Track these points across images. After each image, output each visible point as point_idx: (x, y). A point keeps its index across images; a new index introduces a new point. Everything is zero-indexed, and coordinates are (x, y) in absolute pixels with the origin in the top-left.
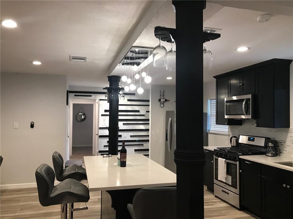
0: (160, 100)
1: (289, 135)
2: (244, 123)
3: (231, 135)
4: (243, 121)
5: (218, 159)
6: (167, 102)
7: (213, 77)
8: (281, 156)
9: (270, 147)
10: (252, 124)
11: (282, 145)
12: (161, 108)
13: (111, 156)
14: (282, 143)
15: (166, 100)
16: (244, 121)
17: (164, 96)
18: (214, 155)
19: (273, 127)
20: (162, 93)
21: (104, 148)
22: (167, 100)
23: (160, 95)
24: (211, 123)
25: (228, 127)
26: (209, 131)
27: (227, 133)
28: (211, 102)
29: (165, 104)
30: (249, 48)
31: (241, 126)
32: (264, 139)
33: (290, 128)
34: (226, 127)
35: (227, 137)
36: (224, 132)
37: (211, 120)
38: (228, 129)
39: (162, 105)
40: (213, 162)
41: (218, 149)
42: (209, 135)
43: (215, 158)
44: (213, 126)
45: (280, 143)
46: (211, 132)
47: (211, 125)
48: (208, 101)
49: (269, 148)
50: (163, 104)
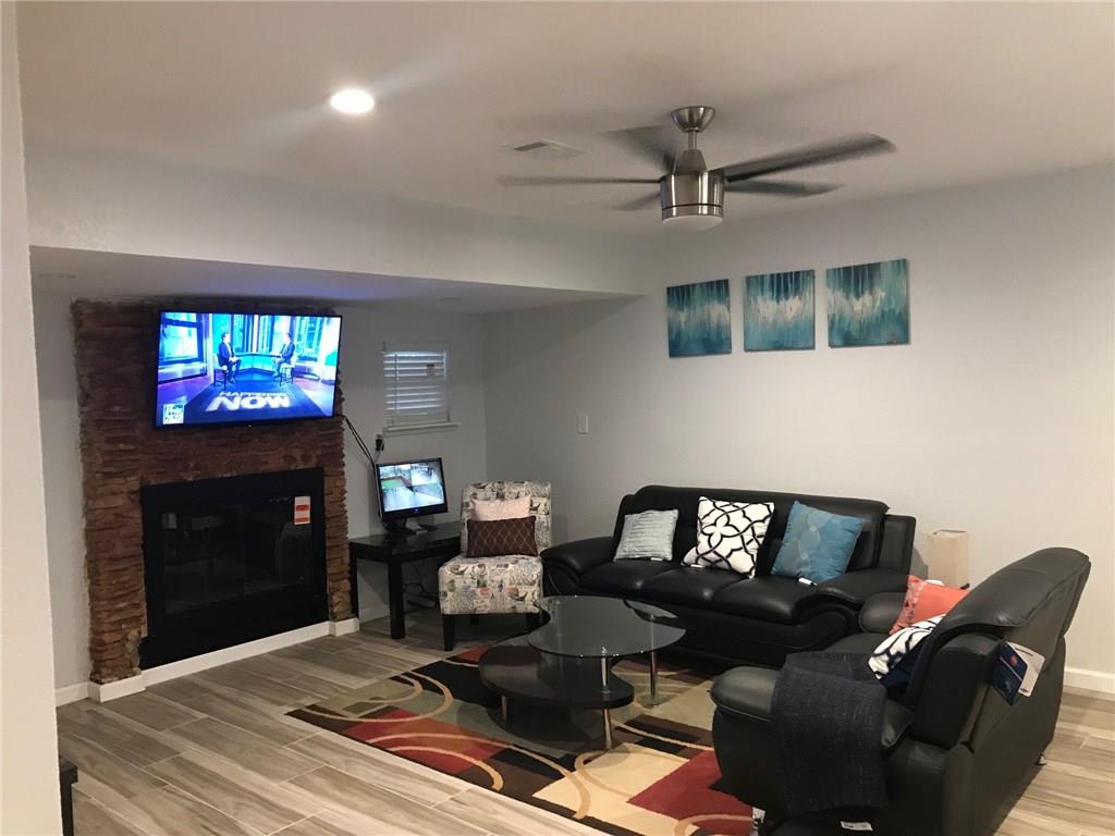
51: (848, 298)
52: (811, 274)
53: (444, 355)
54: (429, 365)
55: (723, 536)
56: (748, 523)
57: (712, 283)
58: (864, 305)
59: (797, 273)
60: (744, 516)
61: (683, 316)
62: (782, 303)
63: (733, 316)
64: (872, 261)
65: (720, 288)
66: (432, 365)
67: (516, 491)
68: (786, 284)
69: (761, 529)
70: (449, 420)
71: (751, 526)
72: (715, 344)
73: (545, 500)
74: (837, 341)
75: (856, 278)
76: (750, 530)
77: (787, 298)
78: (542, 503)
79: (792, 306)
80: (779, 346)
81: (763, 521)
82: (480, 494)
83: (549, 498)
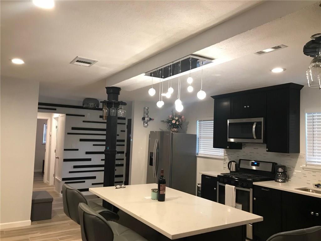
0: (144, 119)
1: (299, 160)
2: (244, 147)
3: (228, 159)
4: (243, 145)
5: (225, 187)
6: (151, 121)
7: (211, 97)
8: (289, 182)
9: (280, 172)
10: (254, 148)
11: (291, 170)
12: (145, 128)
13: (124, 187)
14: (290, 168)
15: (150, 119)
16: (245, 145)
17: (148, 115)
18: (218, 182)
19: (288, 152)
20: (146, 110)
22: (152, 119)
23: (144, 113)
24: (200, 146)
25: (223, 151)
26: (197, 154)
27: (223, 158)
28: (201, 123)
29: (149, 123)
30: (285, 70)
31: (241, 150)
32: (272, 164)
33: (300, 153)
34: (220, 150)
35: (222, 162)
36: (218, 156)
37: (200, 142)
38: (223, 153)
39: (146, 125)
40: (216, 189)
41: (222, 175)
42: (198, 159)
43: (219, 185)
44: (202, 149)
45: (289, 168)
46: (199, 155)
47: (200, 148)
48: (197, 122)
49: (279, 174)
50: (147, 123)
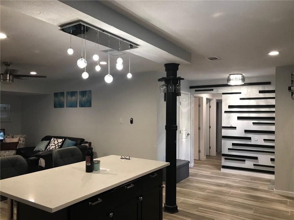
0: (290, 88)
12: (293, 100)
21: (228, 151)
23: (292, 81)
51: (82, 97)
52: (77, 92)
53: (9, 105)
54: (4, 107)
55: (52, 145)
56: (57, 143)
57: (61, 92)
58: (84, 99)
59: (74, 92)
60: (57, 141)
61: (56, 99)
62: (72, 97)
63: (65, 100)
64: (86, 90)
65: (62, 94)
66: (5, 107)
67: (16, 136)
68: (73, 94)
69: (60, 144)
70: (10, 120)
71: (58, 144)
72: (61, 105)
73: (23, 138)
74: (80, 106)
75: (83, 93)
76: (57, 145)
77: (73, 96)
78: (22, 139)
79: (74, 98)
80: (71, 106)
81: (61, 142)
82: (8, 137)
83: (24, 138)
